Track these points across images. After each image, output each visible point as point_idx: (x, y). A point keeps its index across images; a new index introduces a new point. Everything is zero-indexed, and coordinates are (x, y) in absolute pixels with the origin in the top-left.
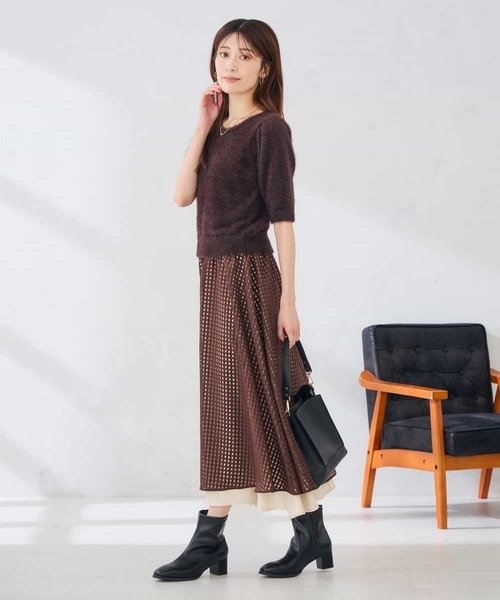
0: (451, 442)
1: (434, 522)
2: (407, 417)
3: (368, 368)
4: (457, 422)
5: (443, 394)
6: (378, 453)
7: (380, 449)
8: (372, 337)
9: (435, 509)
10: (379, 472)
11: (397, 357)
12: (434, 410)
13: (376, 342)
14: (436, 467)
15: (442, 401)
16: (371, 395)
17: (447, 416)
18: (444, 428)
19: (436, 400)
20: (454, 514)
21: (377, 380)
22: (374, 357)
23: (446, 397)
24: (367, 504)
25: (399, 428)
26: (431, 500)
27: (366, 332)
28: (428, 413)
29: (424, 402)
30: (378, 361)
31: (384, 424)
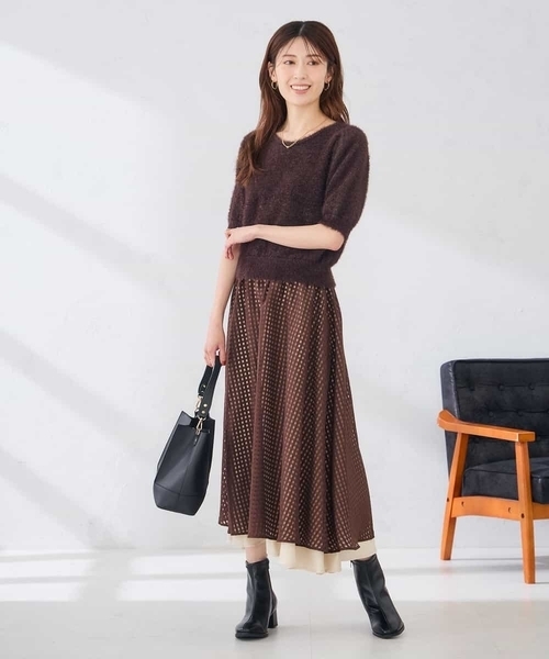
0: (539, 488)
1: (521, 576)
2: (490, 461)
3: (447, 407)
4: (546, 467)
5: (530, 436)
6: (458, 500)
7: (460, 496)
8: (451, 374)
9: (521, 562)
10: (460, 521)
11: (480, 395)
12: (520, 454)
13: (456, 379)
14: (523, 516)
15: (529, 443)
16: (450, 437)
17: (534, 460)
18: (531, 473)
19: (522, 442)
20: (543, 568)
21: (456, 420)
22: (454, 397)
23: (534, 439)
24: (447, 557)
25: (481, 473)
26: (517, 552)
27: (444, 368)
28: (513, 457)
29: (509, 445)
30: (458, 399)
31: (465, 468)
